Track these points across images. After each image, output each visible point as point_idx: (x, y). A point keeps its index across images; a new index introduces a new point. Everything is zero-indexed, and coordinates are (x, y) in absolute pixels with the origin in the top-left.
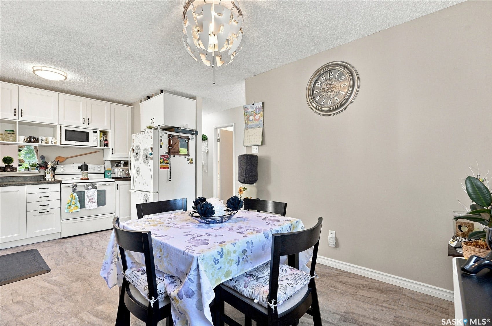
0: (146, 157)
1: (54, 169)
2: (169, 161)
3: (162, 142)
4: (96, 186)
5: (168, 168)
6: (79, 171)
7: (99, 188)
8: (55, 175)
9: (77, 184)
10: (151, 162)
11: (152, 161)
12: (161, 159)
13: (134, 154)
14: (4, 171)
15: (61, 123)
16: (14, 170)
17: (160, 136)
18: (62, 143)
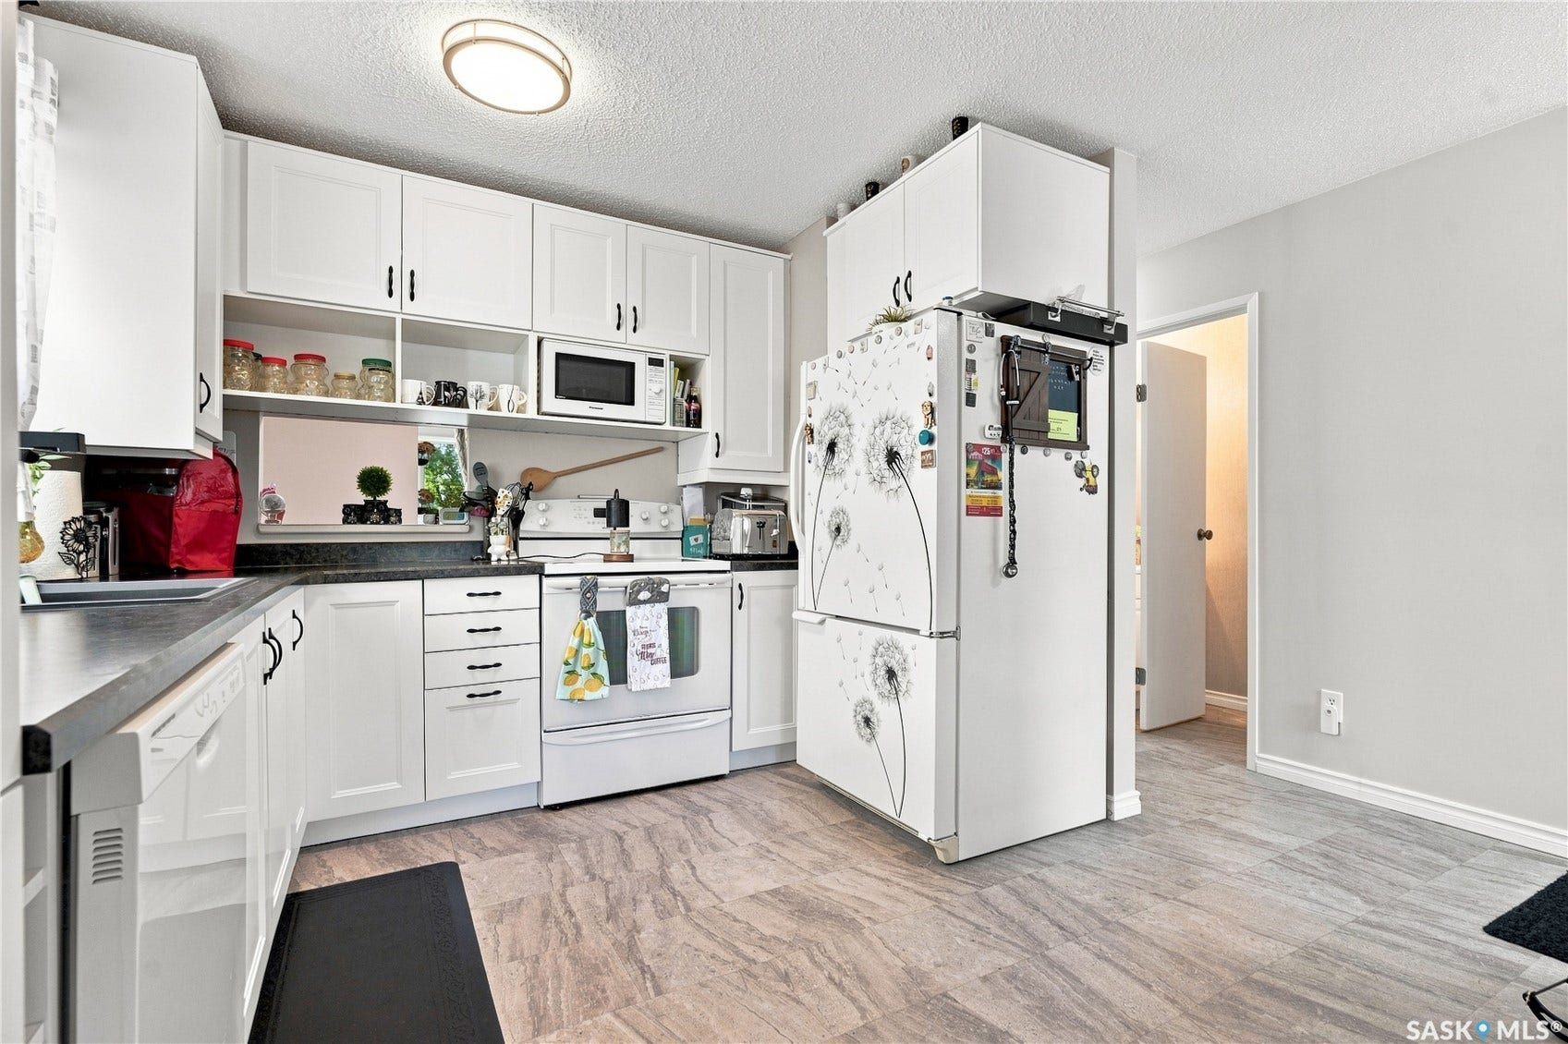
0: (892, 457)
1: (516, 516)
2: (1003, 475)
3: (973, 377)
4: (664, 588)
5: (994, 511)
6: (600, 526)
7: (676, 600)
8: (520, 542)
9: (601, 580)
10: (924, 481)
11: (933, 472)
12: (969, 462)
13: (817, 451)
14: (362, 521)
15: (543, 326)
16: (392, 519)
17: (965, 344)
18: (544, 409)
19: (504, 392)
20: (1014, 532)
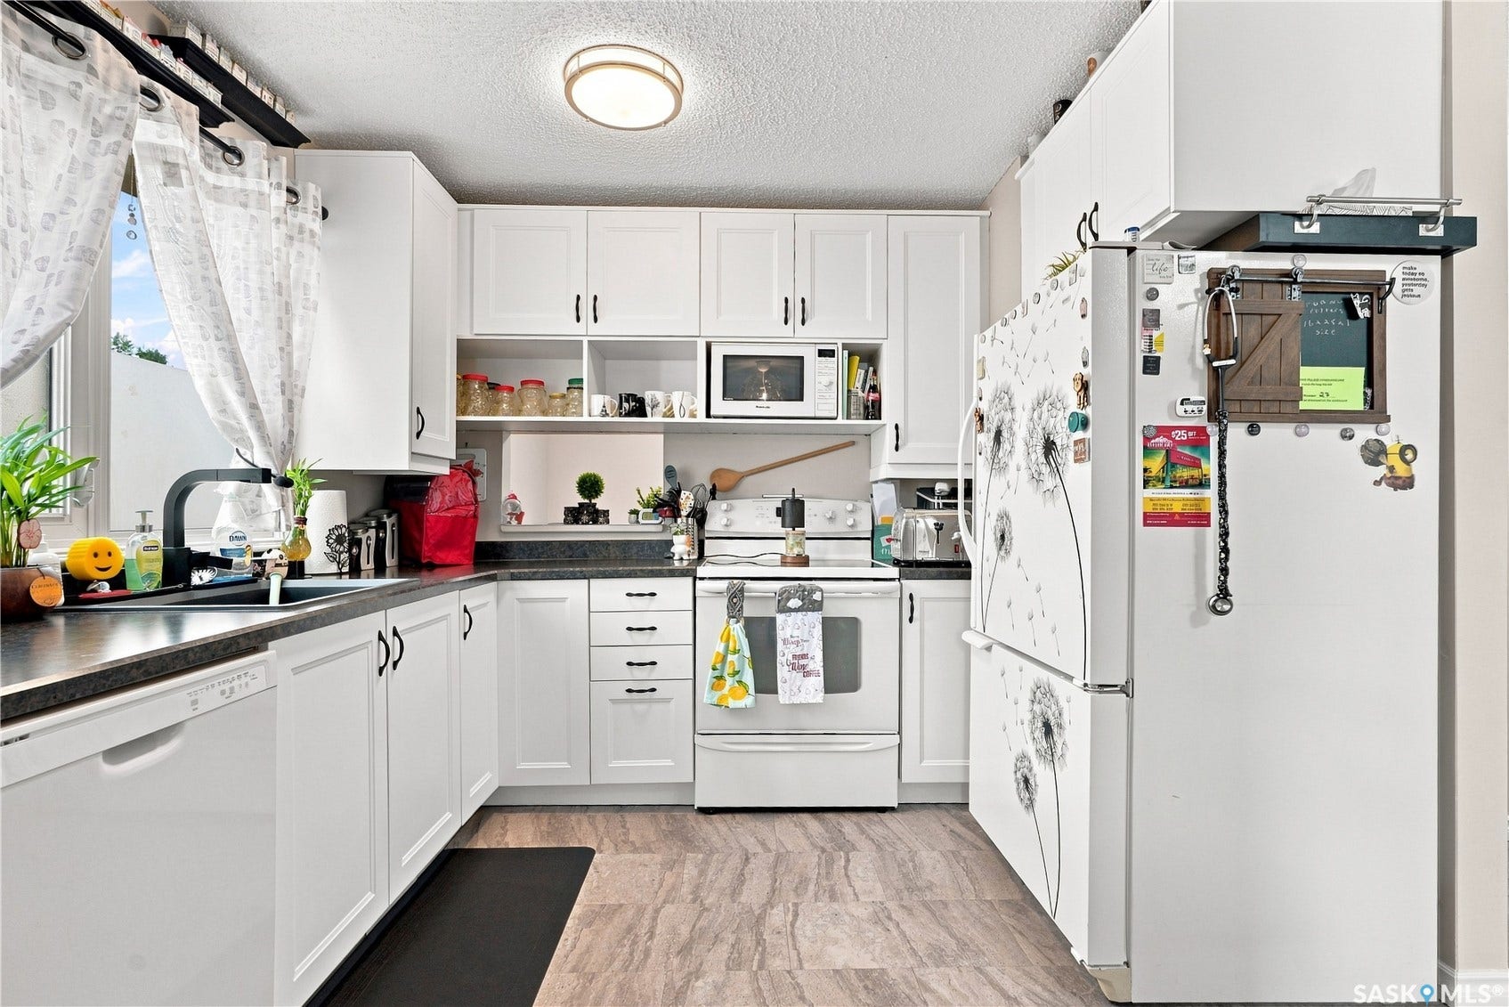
0: (1049, 446)
1: (700, 516)
2: (1211, 467)
3: (1156, 334)
4: (817, 596)
5: (1201, 519)
6: (775, 526)
7: (833, 610)
9: (749, 584)
10: (1078, 475)
11: (1087, 467)
12: (1148, 451)
13: (986, 439)
14: (576, 521)
15: (710, 331)
16: (601, 519)
17: (1141, 289)
18: (713, 412)
19: (676, 398)
20: (1225, 550)
